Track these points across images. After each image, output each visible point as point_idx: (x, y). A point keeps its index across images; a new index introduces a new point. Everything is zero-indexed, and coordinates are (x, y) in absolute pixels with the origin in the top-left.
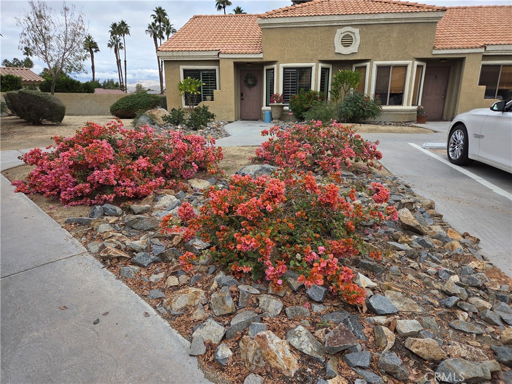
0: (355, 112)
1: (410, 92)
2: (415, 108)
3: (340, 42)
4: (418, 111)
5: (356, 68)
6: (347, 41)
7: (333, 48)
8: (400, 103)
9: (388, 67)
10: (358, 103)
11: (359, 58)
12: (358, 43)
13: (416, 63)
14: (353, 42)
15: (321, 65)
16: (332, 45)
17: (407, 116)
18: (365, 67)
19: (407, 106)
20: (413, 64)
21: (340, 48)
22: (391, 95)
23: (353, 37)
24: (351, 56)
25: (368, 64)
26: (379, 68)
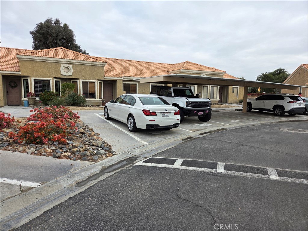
0: (74, 102)
1: (98, 93)
2: (101, 99)
3: (63, 69)
4: (102, 101)
5: (73, 82)
6: (66, 70)
8: (94, 97)
9: (87, 82)
10: (75, 98)
11: (73, 77)
12: (72, 71)
13: (99, 82)
14: (70, 71)
15: (54, 79)
16: (60, 71)
17: (98, 103)
18: (77, 81)
19: (97, 99)
20: (97, 82)
21: (63, 73)
22: (90, 94)
23: (69, 68)
24: (69, 76)
25: (78, 80)
26: (83, 82)
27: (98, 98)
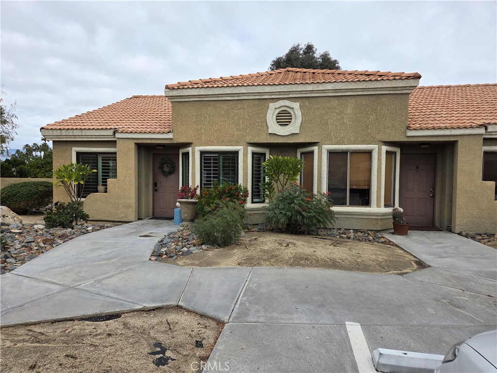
1: (379, 188)
2: (390, 210)
3: (275, 120)
4: (396, 215)
5: (302, 154)
6: (284, 118)
7: (265, 127)
8: (367, 202)
9: (344, 153)
11: (301, 140)
12: (299, 120)
13: (385, 148)
14: (293, 120)
15: (250, 149)
16: (264, 124)
17: (380, 223)
18: (312, 152)
19: (377, 208)
20: (380, 150)
21: (274, 128)
22: (352, 190)
23: (292, 113)
24: (290, 137)
25: (315, 149)
26: (331, 153)
27: (378, 206)
